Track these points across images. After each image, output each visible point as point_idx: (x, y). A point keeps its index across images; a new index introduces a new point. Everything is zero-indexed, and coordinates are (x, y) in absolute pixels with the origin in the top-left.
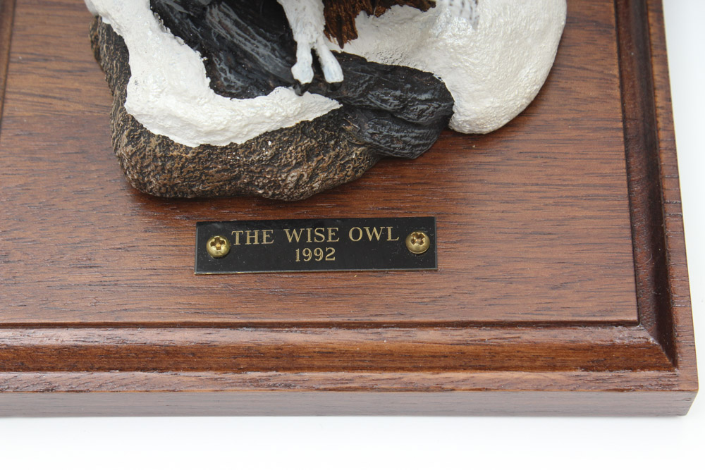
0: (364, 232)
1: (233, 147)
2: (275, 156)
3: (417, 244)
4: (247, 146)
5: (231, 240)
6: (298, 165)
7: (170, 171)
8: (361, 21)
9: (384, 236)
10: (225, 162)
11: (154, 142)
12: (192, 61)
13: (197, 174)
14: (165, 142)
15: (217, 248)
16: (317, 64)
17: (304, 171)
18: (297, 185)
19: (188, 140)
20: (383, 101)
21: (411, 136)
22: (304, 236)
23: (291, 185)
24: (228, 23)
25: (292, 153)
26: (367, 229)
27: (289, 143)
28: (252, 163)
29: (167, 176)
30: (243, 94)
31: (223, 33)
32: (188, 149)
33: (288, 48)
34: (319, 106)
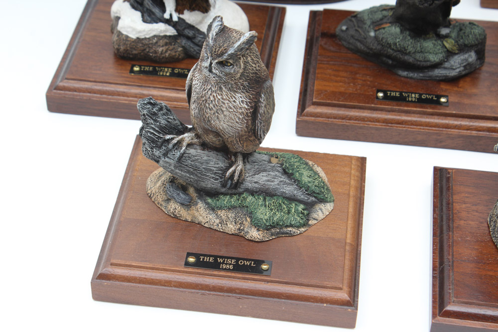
0: (179, 71)
1: (145, 39)
2: (157, 42)
4: (149, 38)
6: (163, 46)
7: (127, 45)
10: (142, 44)
11: (124, 36)
13: (134, 47)
14: (127, 37)
16: (171, 15)
17: (164, 48)
18: (162, 53)
19: (133, 36)
22: (162, 69)
23: (160, 53)
25: (161, 42)
27: (161, 39)
28: (150, 44)
30: (150, 22)
32: (132, 39)
33: (164, 10)
34: (171, 31)
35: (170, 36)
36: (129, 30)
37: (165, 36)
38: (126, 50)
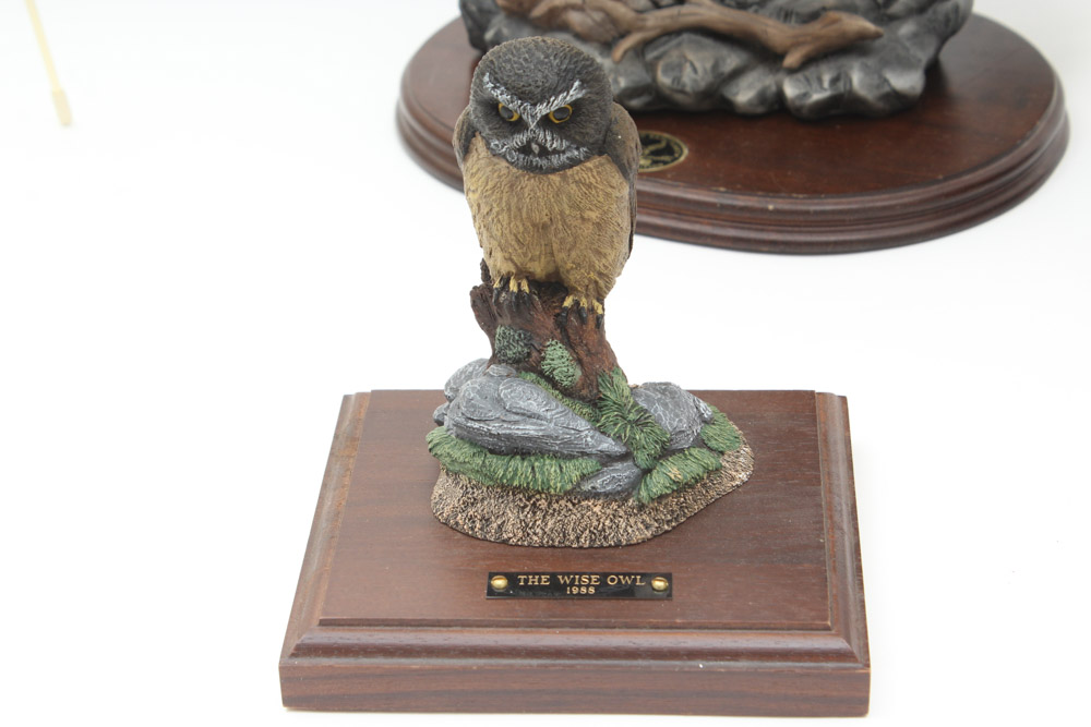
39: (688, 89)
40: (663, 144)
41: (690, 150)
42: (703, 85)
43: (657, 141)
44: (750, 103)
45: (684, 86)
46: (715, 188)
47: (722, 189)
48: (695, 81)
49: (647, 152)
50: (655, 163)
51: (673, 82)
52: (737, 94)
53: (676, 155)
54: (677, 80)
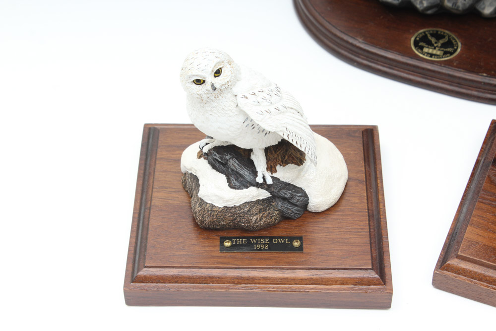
0: (278, 240)
1: (235, 207)
2: (249, 211)
3: (296, 244)
4: (239, 207)
5: (232, 242)
6: (256, 214)
7: (213, 216)
8: (278, 167)
9: (285, 241)
10: (232, 213)
11: (208, 205)
12: (222, 178)
13: (222, 217)
14: (212, 206)
15: (227, 244)
17: (258, 216)
18: (256, 222)
19: (220, 204)
20: (285, 194)
21: (294, 209)
22: (257, 241)
23: (254, 222)
24: (235, 165)
25: (255, 210)
26: (279, 239)
27: (254, 206)
28: (241, 213)
29: (212, 218)
30: (239, 188)
31: (233, 168)
32: (219, 208)
33: (255, 173)
34: (264, 194)
35: (263, 200)
36: (214, 198)
37: (258, 201)
38: (212, 222)
39: (460, 8)
40: (446, 40)
41: (462, 44)
42: (467, 5)
43: (442, 37)
44: (491, 14)
45: (458, 7)
46: (480, 74)
47: (485, 75)
48: (464, 4)
49: (439, 45)
50: (445, 53)
51: (453, 5)
52: (484, 9)
53: (455, 48)
54: (455, 4)
